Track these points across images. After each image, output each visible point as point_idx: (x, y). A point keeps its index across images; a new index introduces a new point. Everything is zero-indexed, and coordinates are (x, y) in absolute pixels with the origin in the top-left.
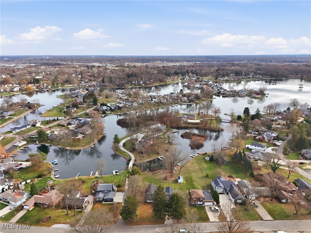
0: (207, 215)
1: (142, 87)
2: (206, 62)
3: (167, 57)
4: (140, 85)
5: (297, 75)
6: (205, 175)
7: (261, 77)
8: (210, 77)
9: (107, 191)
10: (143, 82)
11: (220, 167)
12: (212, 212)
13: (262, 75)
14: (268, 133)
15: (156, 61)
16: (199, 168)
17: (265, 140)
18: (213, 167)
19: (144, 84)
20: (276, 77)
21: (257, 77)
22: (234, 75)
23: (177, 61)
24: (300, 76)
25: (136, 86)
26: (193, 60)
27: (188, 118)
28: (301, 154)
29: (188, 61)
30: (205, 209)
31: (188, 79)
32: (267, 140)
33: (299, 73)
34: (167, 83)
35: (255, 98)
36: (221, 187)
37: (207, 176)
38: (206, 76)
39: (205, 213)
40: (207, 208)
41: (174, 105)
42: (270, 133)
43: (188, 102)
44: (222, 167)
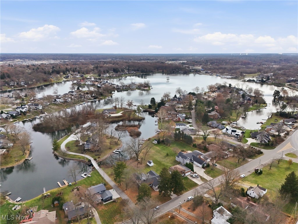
0: (193, 182)
1: (24, 89)
2: (74, 60)
3: (25, 55)
4: (21, 87)
5: (158, 70)
6: (166, 154)
7: (135, 72)
8: (92, 75)
9: (101, 192)
10: (24, 82)
11: (170, 146)
12: (195, 178)
13: (135, 71)
14: (180, 115)
15: (16, 59)
16: (155, 151)
17: (181, 120)
18: (165, 148)
19: (26, 85)
20: (145, 72)
21: (132, 73)
22: (112, 71)
23: (40, 59)
24: (162, 71)
25: (17, 87)
26: (57, 58)
27: (109, 113)
28: (208, 125)
29: (54, 59)
30: (189, 179)
31: (72, 77)
32: (182, 120)
33: (159, 68)
34: (52, 82)
35: (144, 90)
36: (189, 159)
37: (167, 155)
38: (87, 73)
39: (191, 180)
40: (189, 177)
41: (82, 104)
42: (181, 115)
43: (93, 99)
44: (171, 146)
